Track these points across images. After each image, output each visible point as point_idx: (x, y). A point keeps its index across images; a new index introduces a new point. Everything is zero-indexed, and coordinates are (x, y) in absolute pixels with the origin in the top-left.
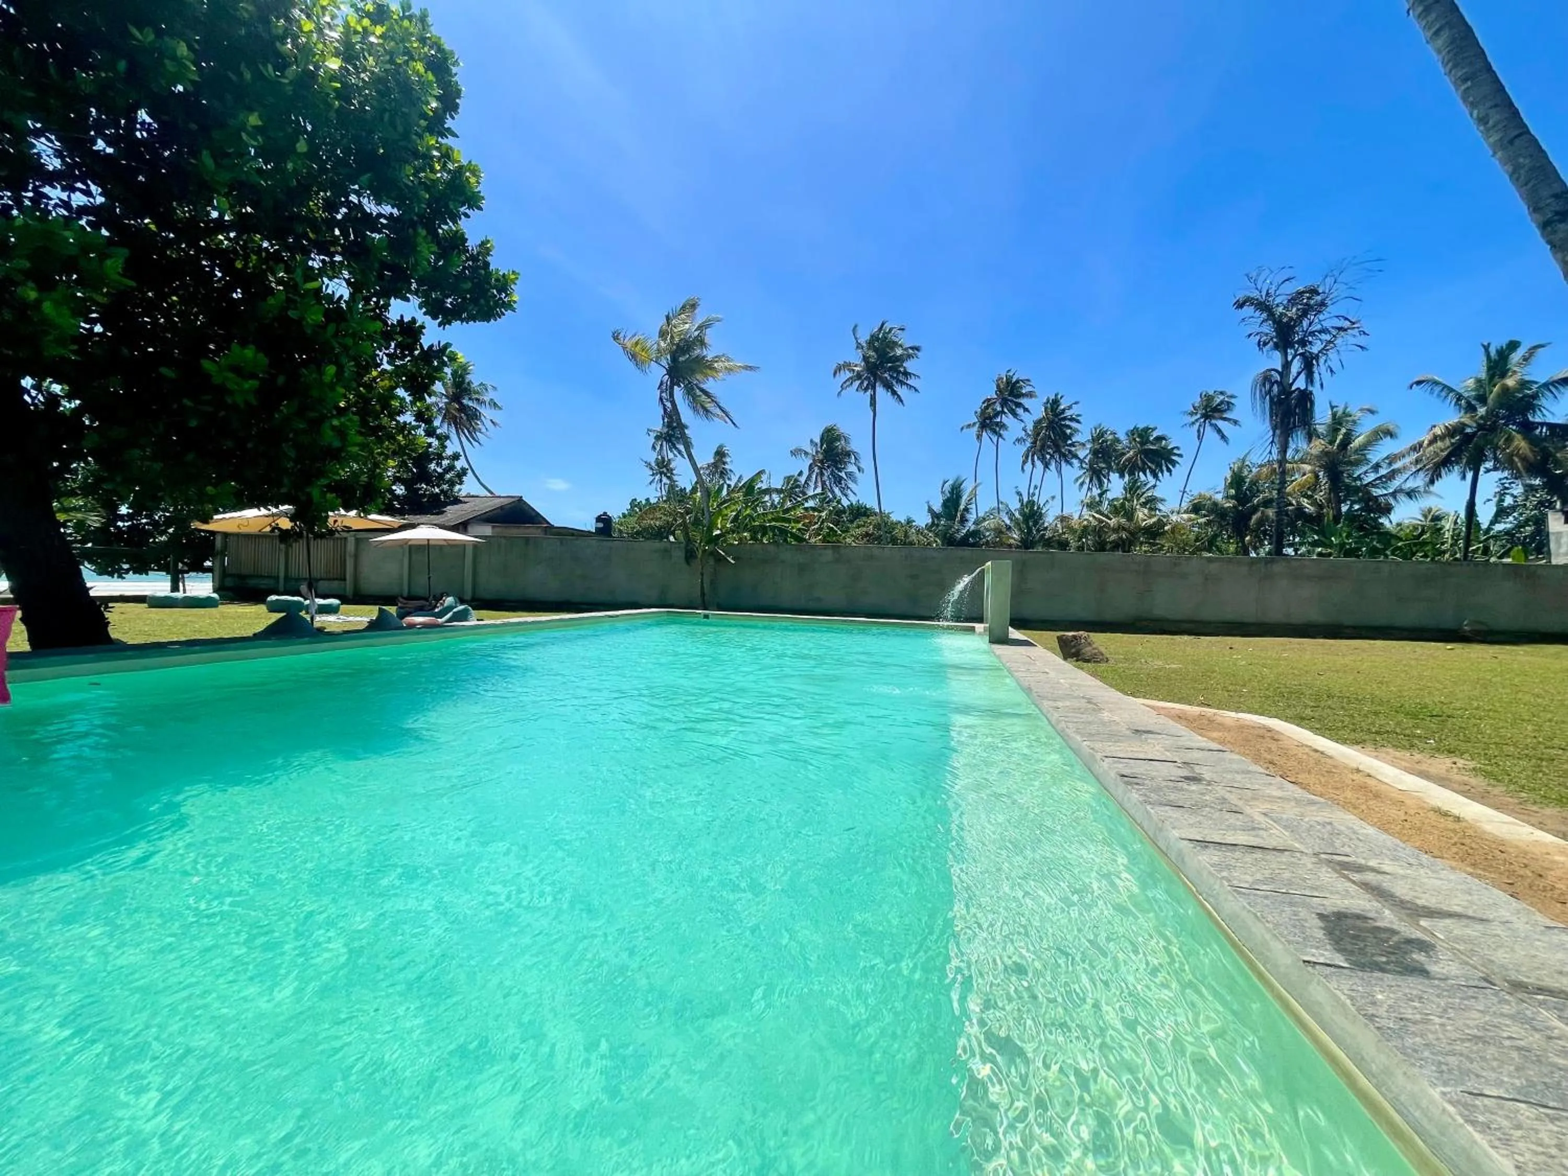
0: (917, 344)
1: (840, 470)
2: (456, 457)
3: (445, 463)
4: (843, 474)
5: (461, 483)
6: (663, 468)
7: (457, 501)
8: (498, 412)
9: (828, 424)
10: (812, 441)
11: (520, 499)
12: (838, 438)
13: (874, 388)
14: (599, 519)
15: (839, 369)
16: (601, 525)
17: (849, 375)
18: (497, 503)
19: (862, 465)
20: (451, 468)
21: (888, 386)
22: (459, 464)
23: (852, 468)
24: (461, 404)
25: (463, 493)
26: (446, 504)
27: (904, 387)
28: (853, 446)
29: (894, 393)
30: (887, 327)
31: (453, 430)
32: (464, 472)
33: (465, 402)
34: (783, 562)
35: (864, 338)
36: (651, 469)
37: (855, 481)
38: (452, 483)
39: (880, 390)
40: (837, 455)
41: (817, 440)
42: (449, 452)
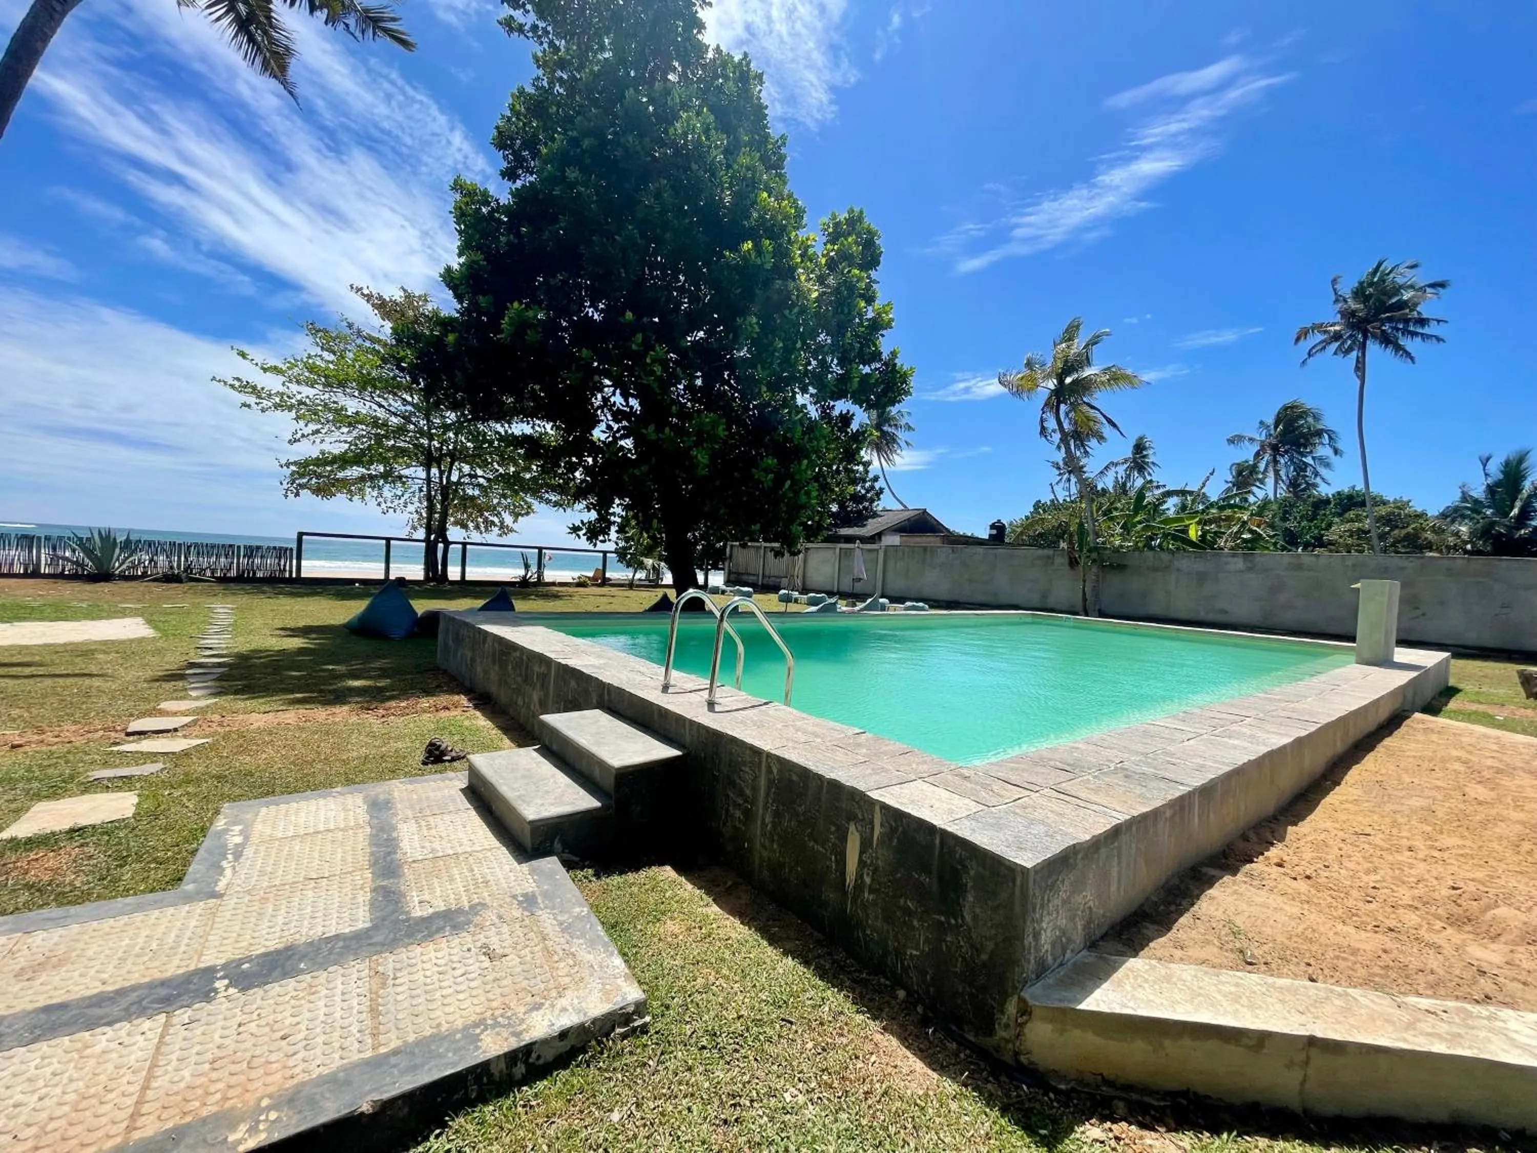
0: (1439, 279)
1: (1303, 454)
2: (876, 479)
3: (868, 485)
4: (1309, 460)
5: (879, 499)
6: (1072, 467)
7: (875, 515)
8: (912, 433)
9: (1288, 400)
10: (1262, 423)
11: (925, 511)
12: (1304, 414)
13: (1363, 347)
14: (993, 527)
15: (1303, 334)
16: (994, 532)
17: (1320, 337)
18: (906, 515)
19: (1340, 446)
20: (872, 487)
21: (1386, 340)
22: (877, 485)
23: (1323, 451)
24: (882, 431)
25: (880, 508)
26: (867, 518)
27: (1418, 340)
28: (1327, 422)
29: (1398, 348)
30: (1387, 266)
31: (875, 454)
32: (881, 490)
33: (885, 428)
34: (1178, 570)
35: (1346, 288)
36: (1059, 468)
37: (1328, 465)
38: (872, 501)
39: (1373, 348)
40: (1303, 435)
41: (1270, 421)
42: (871, 476)
